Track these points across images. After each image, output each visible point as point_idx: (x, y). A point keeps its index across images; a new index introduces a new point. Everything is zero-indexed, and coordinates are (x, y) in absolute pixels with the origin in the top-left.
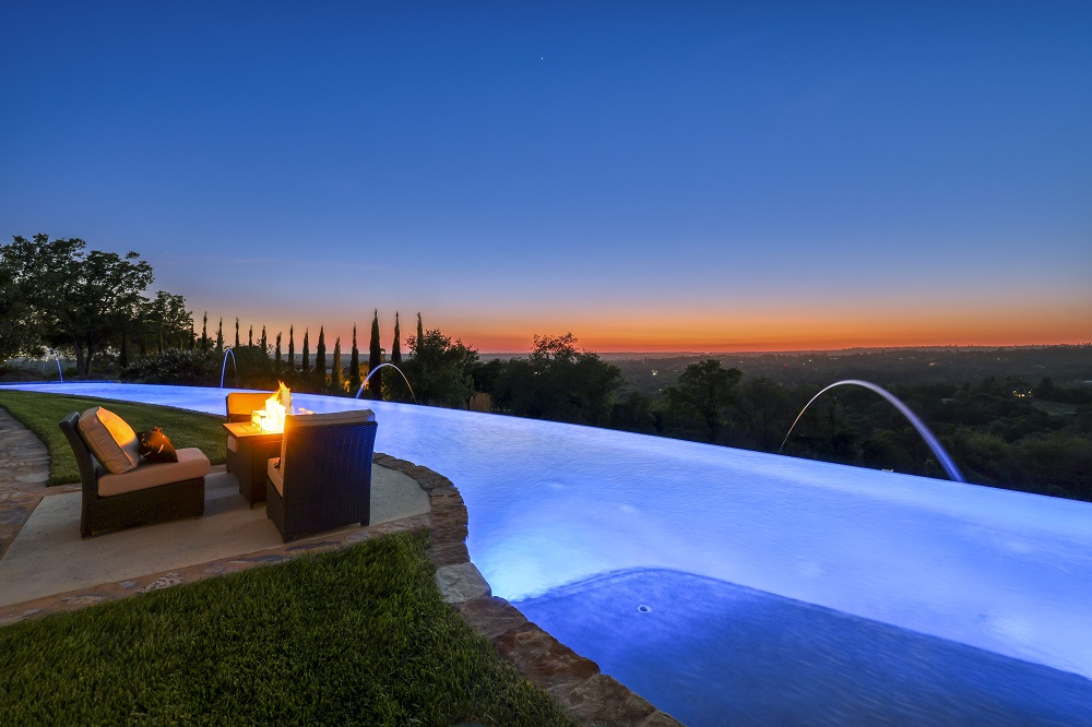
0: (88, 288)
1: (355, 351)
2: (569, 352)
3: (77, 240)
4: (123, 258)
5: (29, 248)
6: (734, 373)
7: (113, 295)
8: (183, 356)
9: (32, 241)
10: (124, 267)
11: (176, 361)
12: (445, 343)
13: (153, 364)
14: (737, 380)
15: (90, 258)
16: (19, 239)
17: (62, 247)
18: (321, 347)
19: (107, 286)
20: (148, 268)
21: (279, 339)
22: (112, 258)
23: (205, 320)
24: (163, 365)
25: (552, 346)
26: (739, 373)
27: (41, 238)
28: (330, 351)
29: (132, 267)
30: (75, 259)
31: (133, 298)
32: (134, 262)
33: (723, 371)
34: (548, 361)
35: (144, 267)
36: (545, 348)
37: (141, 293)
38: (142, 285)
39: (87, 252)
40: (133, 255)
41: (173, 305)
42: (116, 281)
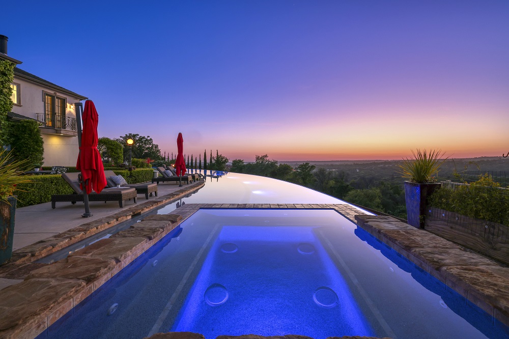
0: (139, 146)
1: (200, 161)
2: (266, 161)
4: (146, 137)
10: (147, 140)
12: (223, 158)
22: (144, 138)
25: (260, 158)
27: (130, 134)
28: (194, 162)
31: (149, 148)
32: (149, 138)
35: (151, 139)
38: (150, 144)
39: (139, 137)
40: (148, 137)
41: (155, 147)
42: (145, 143)
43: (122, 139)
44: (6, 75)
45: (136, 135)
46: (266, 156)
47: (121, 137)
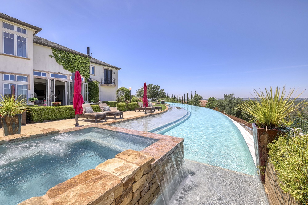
0: (153, 90)
3: (153, 84)
4: (157, 86)
7: (156, 91)
12: (199, 96)
15: (154, 86)
17: (151, 85)
25: (228, 96)
27: (149, 84)
28: (181, 99)
32: (158, 86)
35: (159, 87)
37: (159, 90)
40: (158, 85)
41: (163, 91)
42: (156, 89)
44: (87, 63)
46: (233, 94)
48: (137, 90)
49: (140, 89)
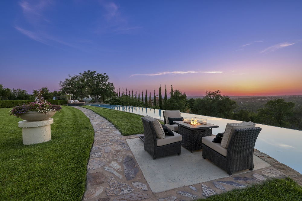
0: (97, 82)
1: (155, 96)
2: (219, 96)
3: (95, 71)
4: (103, 74)
5: (87, 74)
6: (291, 104)
7: (101, 83)
8: (116, 98)
9: (87, 72)
10: (103, 77)
11: (115, 99)
12: (180, 94)
13: (110, 100)
14: (293, 107)
15: (97, 75)
16: (85, 72)
17: (92, 73)
18: (146, 95)
19: (100, 81)
20: (108, 77)
21: (136, 93)
22: (101, 75)
23: (120, 89)
24: (112, 100)
25: (212, 94)
26: (293, 104)
29: (105, 77)
30: (95, 76)
31: (105, 84)
32: (105, 75)
33: (285, 103)
34: (211, 99)
35: (107, 76)
36: (210, 95)
37: (107, 83)
38: (107, 81)
39: (96, 74)
40: (105, 74)
41: (111, 85)
42: (102, 80)
43: (81, 75)
45: (94, 71)
47: (81, 74)
48: (63, 81)
49: (69, 78)
